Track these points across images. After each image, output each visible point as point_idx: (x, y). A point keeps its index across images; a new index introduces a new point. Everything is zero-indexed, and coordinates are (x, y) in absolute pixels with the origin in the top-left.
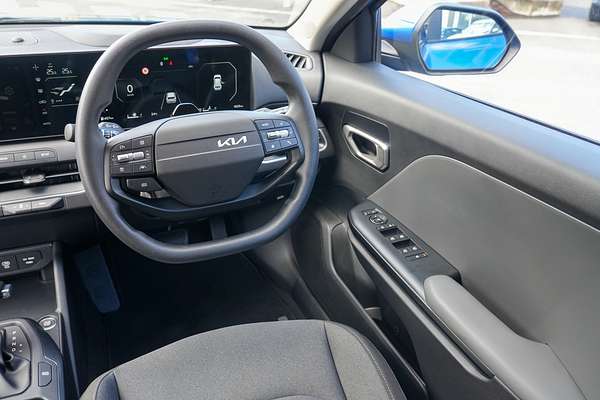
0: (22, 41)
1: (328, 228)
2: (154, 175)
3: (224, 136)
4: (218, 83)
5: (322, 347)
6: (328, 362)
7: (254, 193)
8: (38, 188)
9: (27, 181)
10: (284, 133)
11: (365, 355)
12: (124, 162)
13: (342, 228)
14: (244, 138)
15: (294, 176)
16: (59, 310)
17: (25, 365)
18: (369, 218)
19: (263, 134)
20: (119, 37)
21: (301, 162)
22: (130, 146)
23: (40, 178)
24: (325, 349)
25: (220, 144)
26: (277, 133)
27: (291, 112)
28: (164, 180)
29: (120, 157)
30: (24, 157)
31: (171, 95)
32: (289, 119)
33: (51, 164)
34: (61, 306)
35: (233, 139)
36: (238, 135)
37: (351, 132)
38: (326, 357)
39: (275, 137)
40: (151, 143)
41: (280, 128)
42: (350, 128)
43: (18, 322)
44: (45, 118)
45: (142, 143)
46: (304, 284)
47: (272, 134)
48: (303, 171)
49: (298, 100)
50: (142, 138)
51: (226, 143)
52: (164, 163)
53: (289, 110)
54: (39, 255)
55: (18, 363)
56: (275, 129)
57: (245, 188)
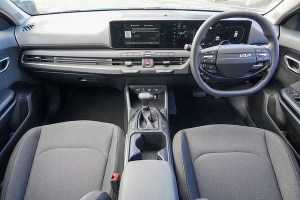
0: (166, 15)
1: (267, 96)
2: (215, 64)
3: (242, 53)
4: (236, 34)
5: (262, 138)
6: (264, 145)
7: (248, 76)
8: (167, 65)
9: (164, 62)
10: (265, 55)
11: (282, 144)
12: (206, 59)
13: (274, 97)
14: (250, 55)
15: (266, 72)
16: (165, 107)
17: (157, 122)
18: (290, 93)
19: (257, 54)
20: (211, 16)
21: (269, 67)
22: (209, 53)
23: (168, 62)
24: (264, 139)
25: (241, 56)
26: (263, 54)
27: (270, 47)
28: (218, 66)
29: (205, 57)
30: (165, 54)
31: (218, 37)
32: (267, 49)
33: (173, 58)
34: (166, 107)
35: (245, 55)
36: (247, 53)
37: (287, 58)
38: (264, 142)
39: (261, 56)
40: (216, 53)
41: (264, 53)
42: (287, 57)
43: (154, 109)
44: (174, 42)
45: (213, 52)
46: (250, 118)
47: (261, 54)
48: (270, 70)
49: (273, 42)
50: (214, 51)
51: (243, 56)
52: (220, 60)
53: (268, 46)
54: (160, 88)
55: (155, 121)
56: (261, 53)
57: (246, 73)
